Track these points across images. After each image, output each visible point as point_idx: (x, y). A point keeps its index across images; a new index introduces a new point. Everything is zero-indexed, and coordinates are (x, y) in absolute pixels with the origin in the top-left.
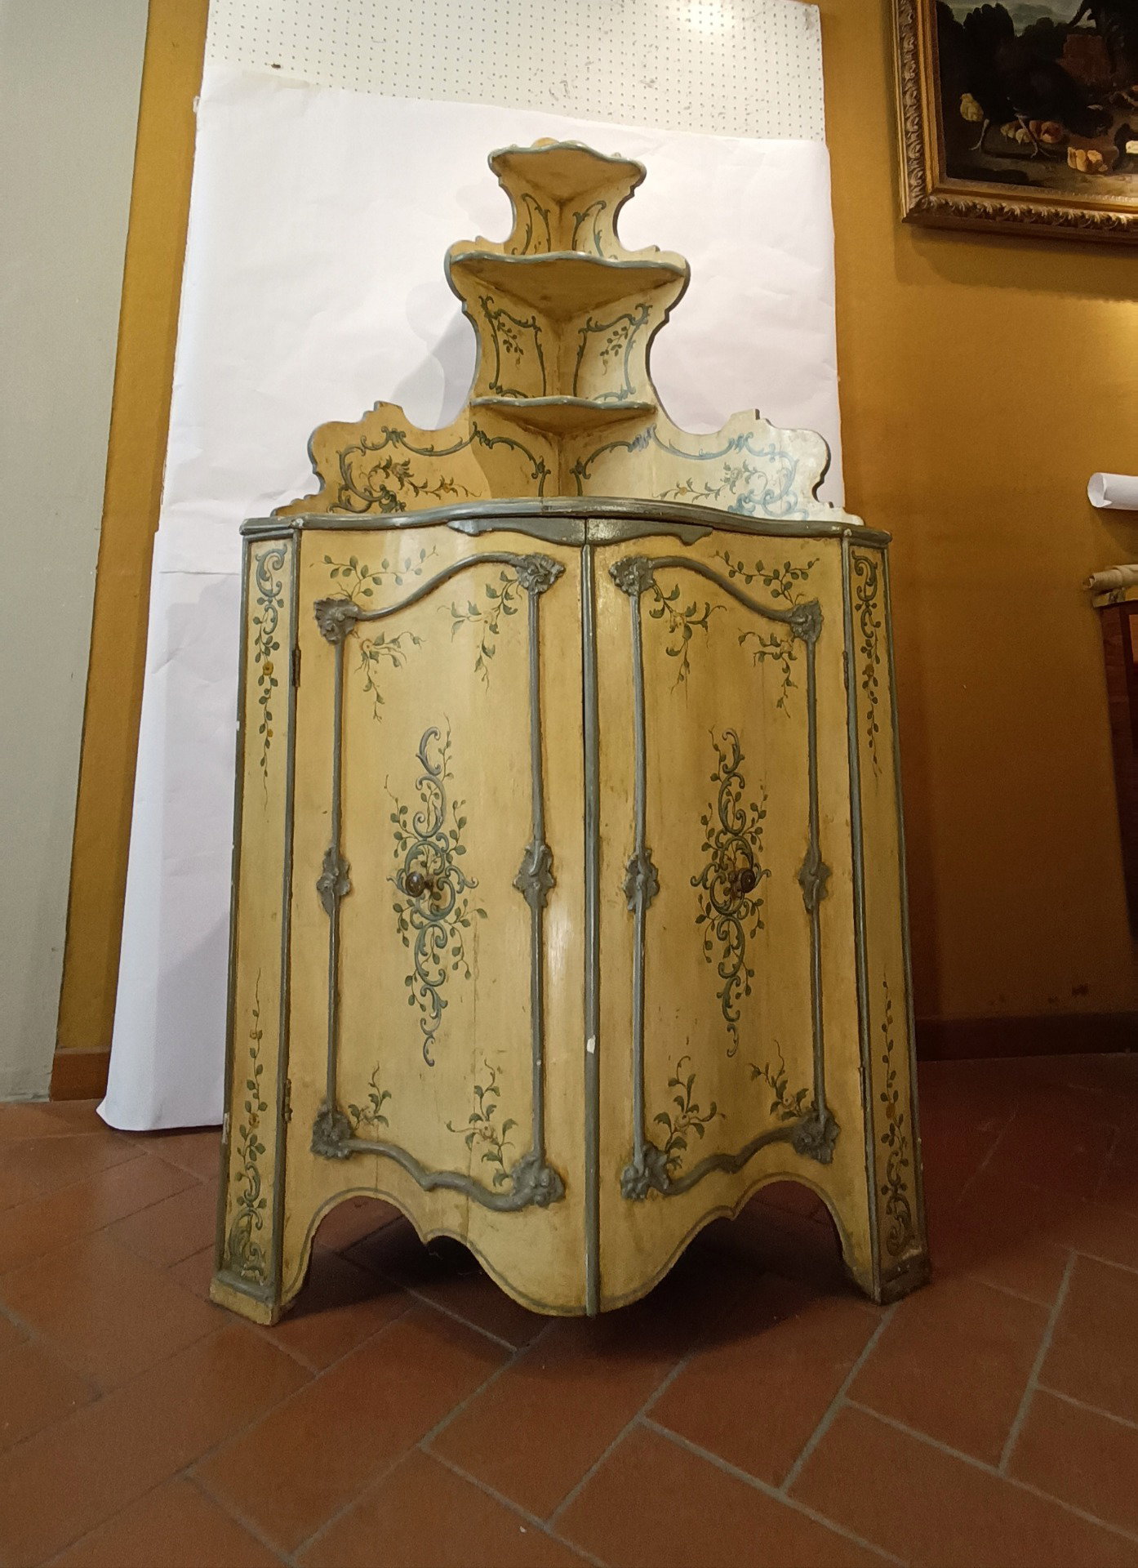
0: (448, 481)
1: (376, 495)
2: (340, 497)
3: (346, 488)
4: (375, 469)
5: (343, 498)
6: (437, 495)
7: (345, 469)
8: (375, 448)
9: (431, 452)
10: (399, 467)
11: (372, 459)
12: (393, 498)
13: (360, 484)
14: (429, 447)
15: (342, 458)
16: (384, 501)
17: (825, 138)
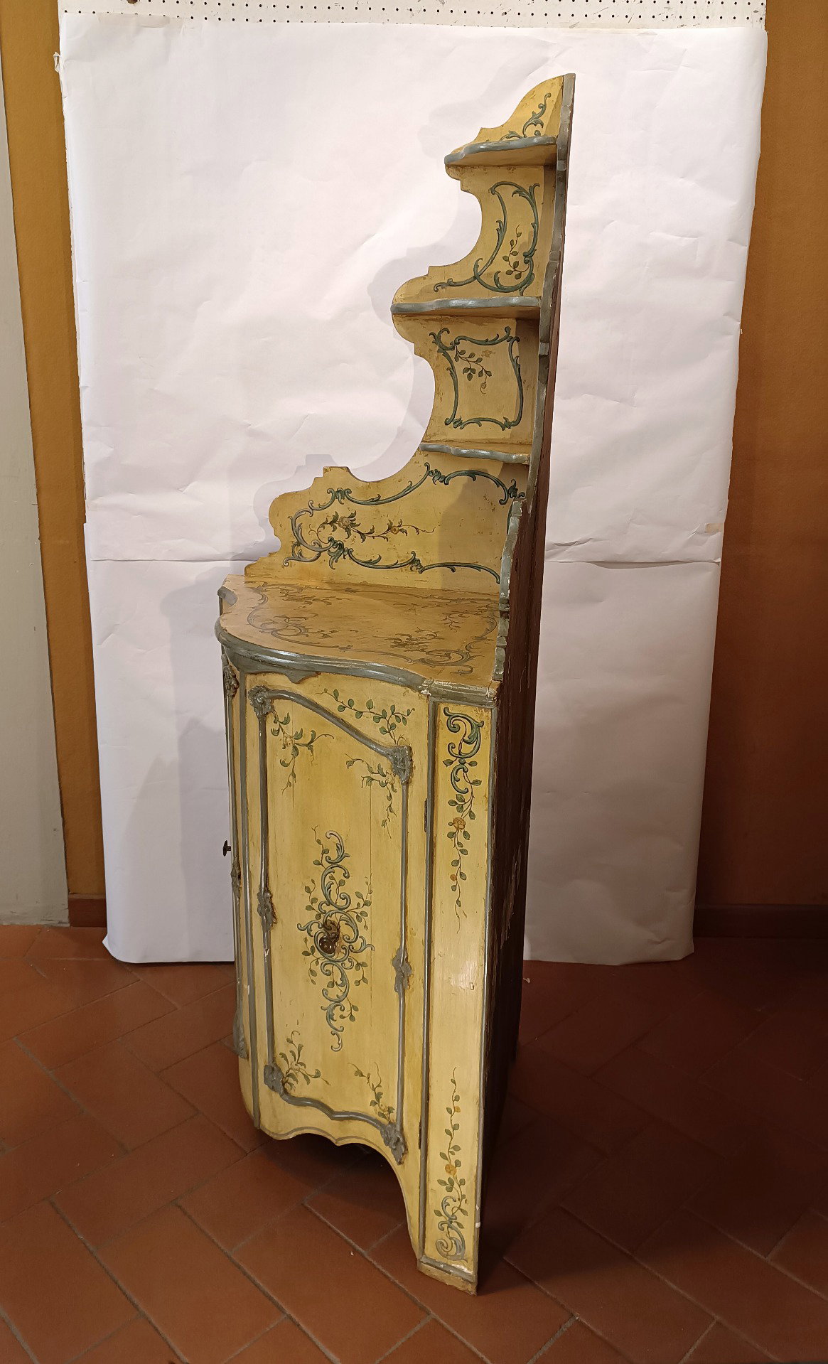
0: (396, 524)
1: (324, 546)
2: (293, 552)
3: (298, 544)
4: (323, 525)
5: (296, 552)
6: (384, 538)
7: (297, 531)
8: (321, 508)
9: (377, 501)
10: (345, 520)
11: (319, 517)
12: (341, 546)
13: (309, 538)
14: (375, 497)
15: (293, 521)
16: (332, 550)
17: (764, 18)
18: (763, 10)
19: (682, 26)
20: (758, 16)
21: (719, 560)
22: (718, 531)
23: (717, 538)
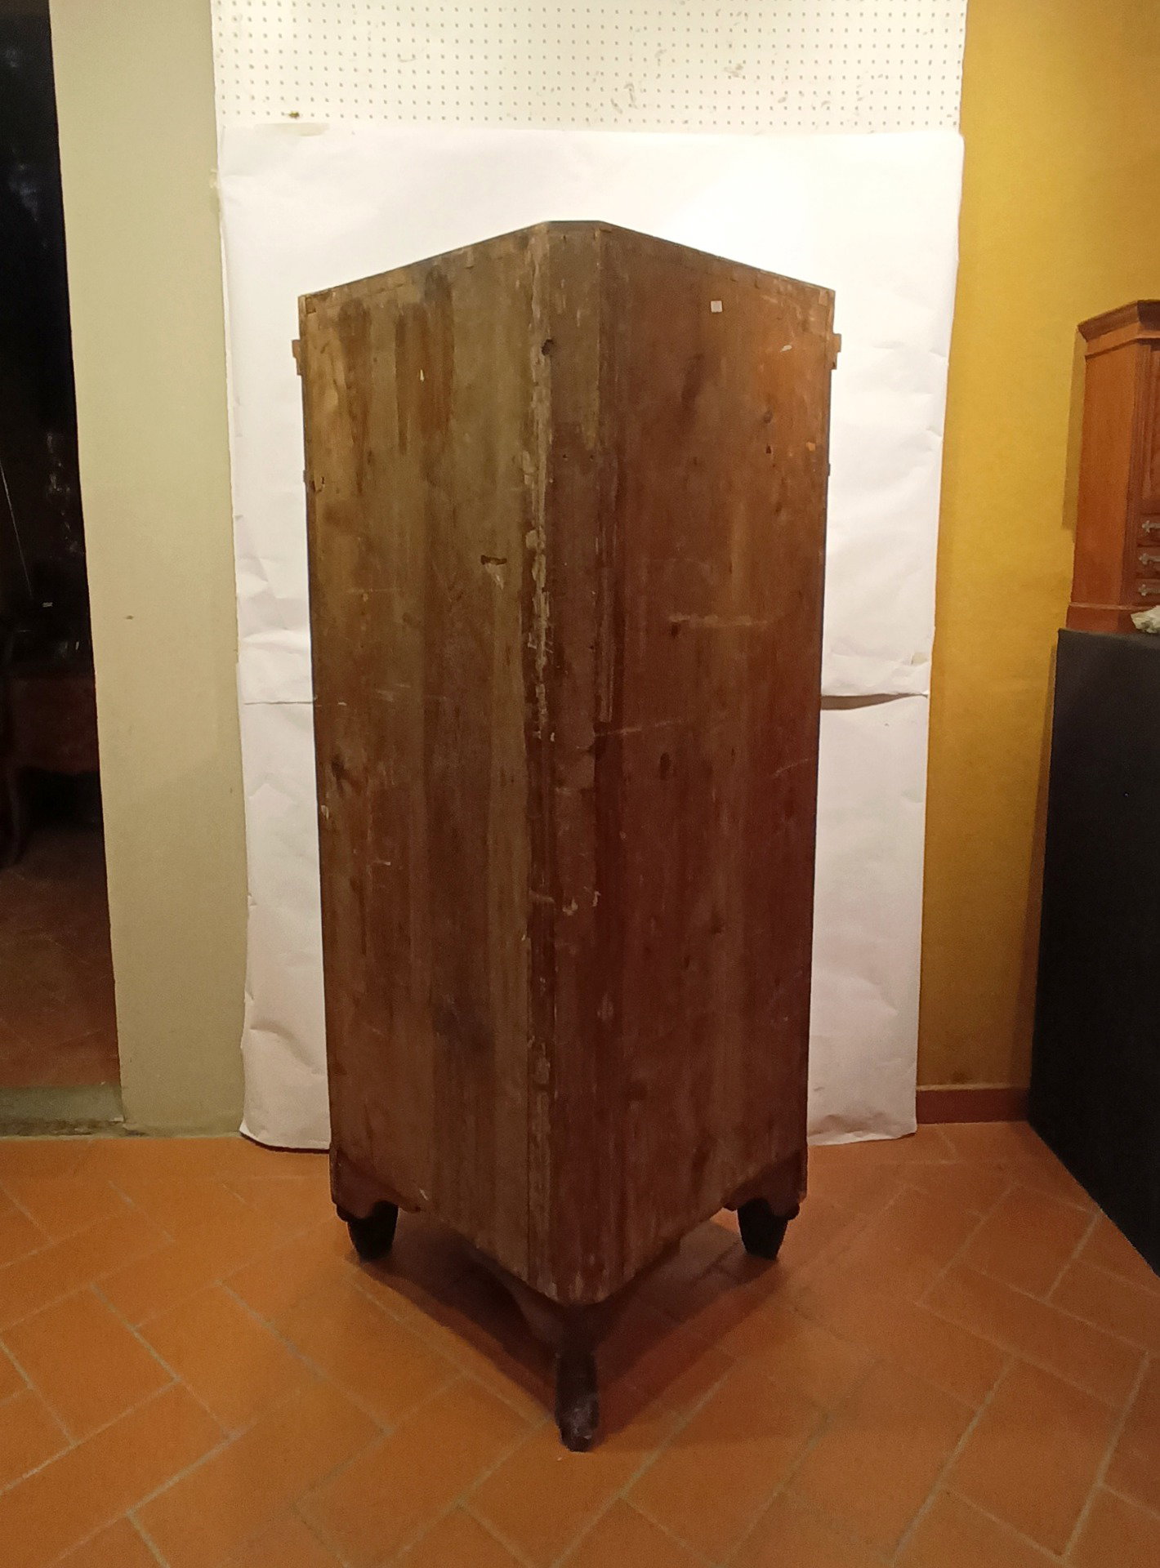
17: (958, 122)
18: (956, 116)
19: (872, 132)
20: (952, 120)
21: (928, 692)
22: (926, 660)
23: (925, 669)
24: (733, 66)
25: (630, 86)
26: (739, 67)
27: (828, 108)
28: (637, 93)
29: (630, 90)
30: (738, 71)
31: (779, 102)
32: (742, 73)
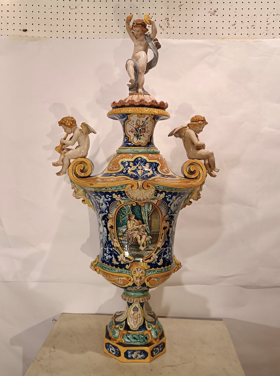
24: (213, 11)
25: (167, 19)
26: (215, 11)
27: (254, 28)
28: (170, 22)
29: (168, 21)
30: (215, 13)
31: (233, 25)
32: (216, 13)
